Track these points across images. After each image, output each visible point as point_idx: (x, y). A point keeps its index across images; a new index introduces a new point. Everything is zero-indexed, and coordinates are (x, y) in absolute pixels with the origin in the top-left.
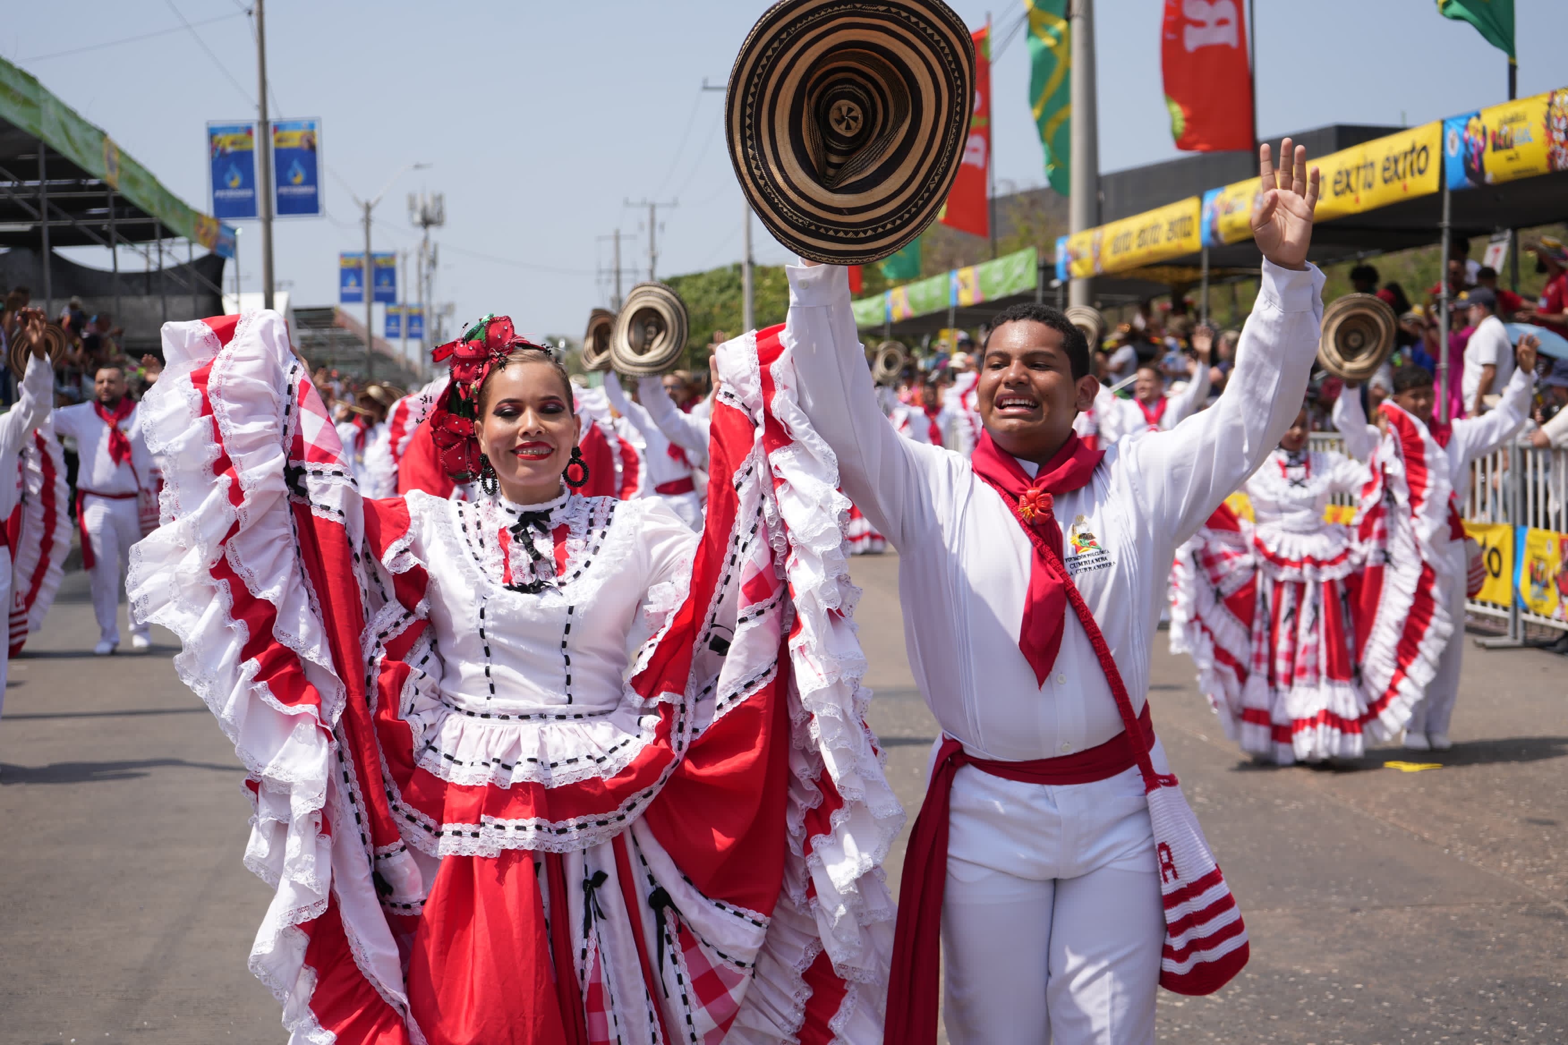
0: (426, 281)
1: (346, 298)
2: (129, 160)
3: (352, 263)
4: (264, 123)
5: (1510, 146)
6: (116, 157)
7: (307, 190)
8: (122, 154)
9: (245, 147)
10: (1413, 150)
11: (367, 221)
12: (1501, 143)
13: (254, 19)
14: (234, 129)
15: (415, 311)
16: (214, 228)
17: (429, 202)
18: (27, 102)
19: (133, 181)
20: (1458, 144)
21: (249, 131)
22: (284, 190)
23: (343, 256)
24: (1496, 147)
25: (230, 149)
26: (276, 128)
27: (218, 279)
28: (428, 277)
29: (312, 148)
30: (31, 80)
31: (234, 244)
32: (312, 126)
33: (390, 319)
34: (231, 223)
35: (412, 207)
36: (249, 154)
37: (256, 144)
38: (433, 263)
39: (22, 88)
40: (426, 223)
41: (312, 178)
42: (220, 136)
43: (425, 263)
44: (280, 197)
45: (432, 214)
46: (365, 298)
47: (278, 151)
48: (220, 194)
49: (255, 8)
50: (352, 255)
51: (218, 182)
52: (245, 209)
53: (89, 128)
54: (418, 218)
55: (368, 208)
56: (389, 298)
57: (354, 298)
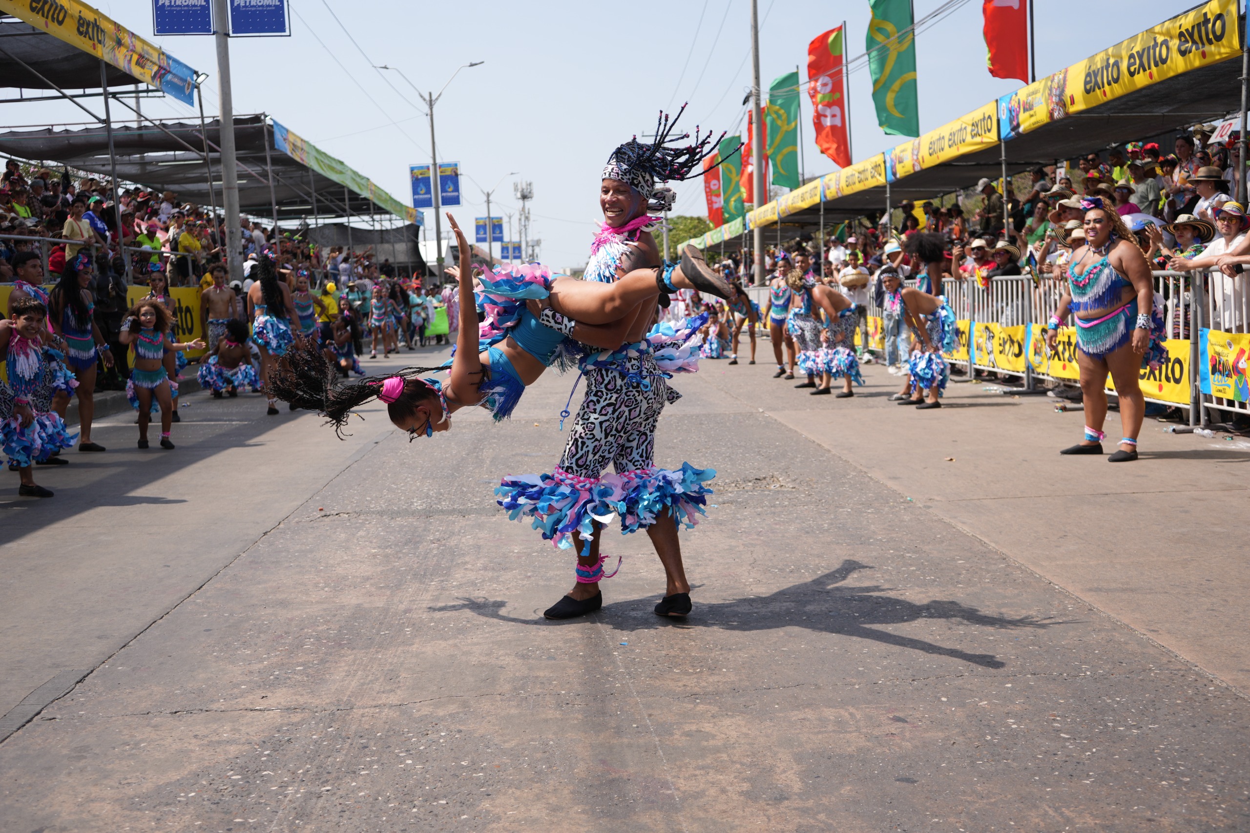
0: (524, 229)
1: (479, 240)
2: (379, 188)
3: (481, 223)
4: (435, 164)
5: (1031, 109)
6: (373, 188)
7: (455, 194)
8: (375, 186)
9: (426, 175)
10: (984, 118)
11: (488, 202)
12: (1028, 107)
13: (429, 117)
14: (421, 168)
15: (516, 245)
16: (414, 212)
17: (524, 186)
18: (341, 173)
19: (379, 197)
20: (1006, 112)
21: (428, 168)
22: (444, 194)
23: (477, 219)
24: (1025, 110)
25: (420, 177)
26: (440, 167)
27: (416, 236)
28: (525, 226)
29: (457, 175)
30: (342, 163)
31: (423, 219)
32: (456, 165)
33: (504, 249)
34: (421, 210)
35: (516, 190)
36: (429, 178)
37: (431, 174)
38: (527, 218)
39: (339, 167)
40: (524, 197)
41: (456, 189)
42: (415, 171)
43: (523, 219)
44: (442, 197)
45: (526, 192)
46: (488, 239)
47: (441, 177)
48: (416, 197)
49: (429, 112)
50: (481, 219)
51: (415, 192)
52: (427, 203)
53: (363, 178)
54: (519, 195)
55: (488, 195)
56: (500, 239)
57: (483, 240)
